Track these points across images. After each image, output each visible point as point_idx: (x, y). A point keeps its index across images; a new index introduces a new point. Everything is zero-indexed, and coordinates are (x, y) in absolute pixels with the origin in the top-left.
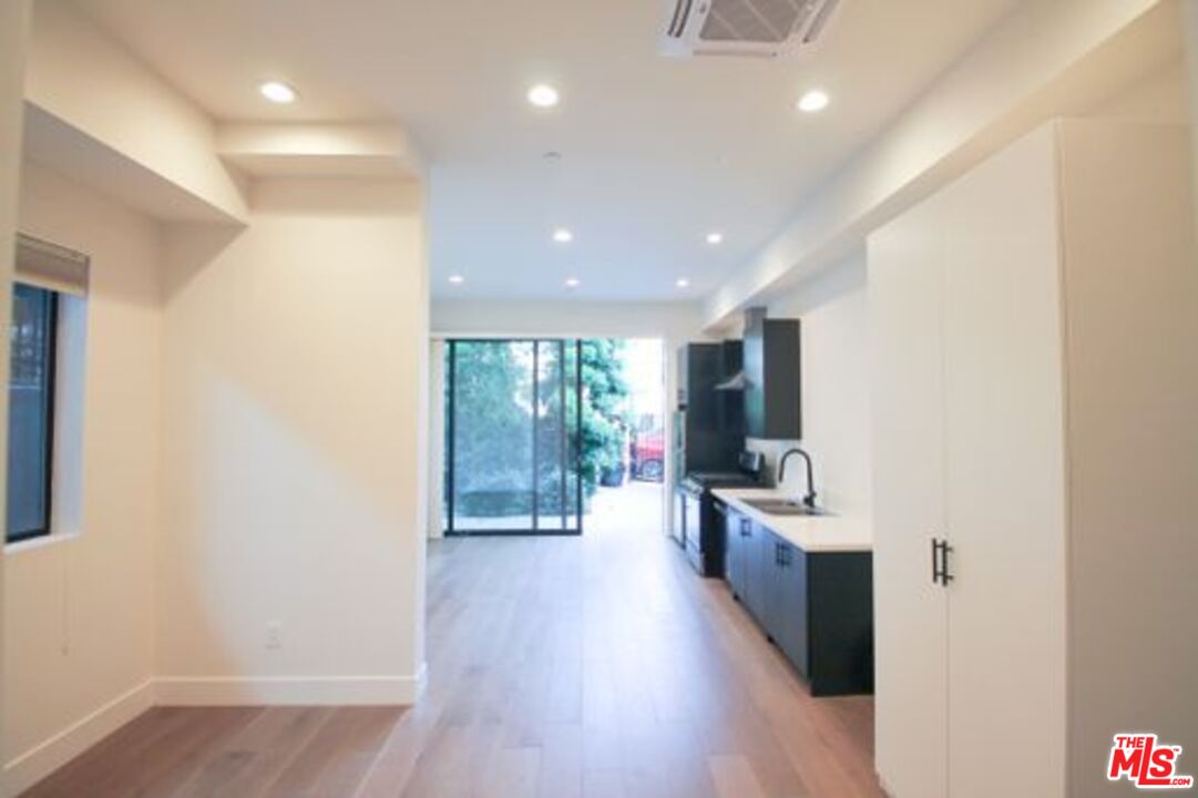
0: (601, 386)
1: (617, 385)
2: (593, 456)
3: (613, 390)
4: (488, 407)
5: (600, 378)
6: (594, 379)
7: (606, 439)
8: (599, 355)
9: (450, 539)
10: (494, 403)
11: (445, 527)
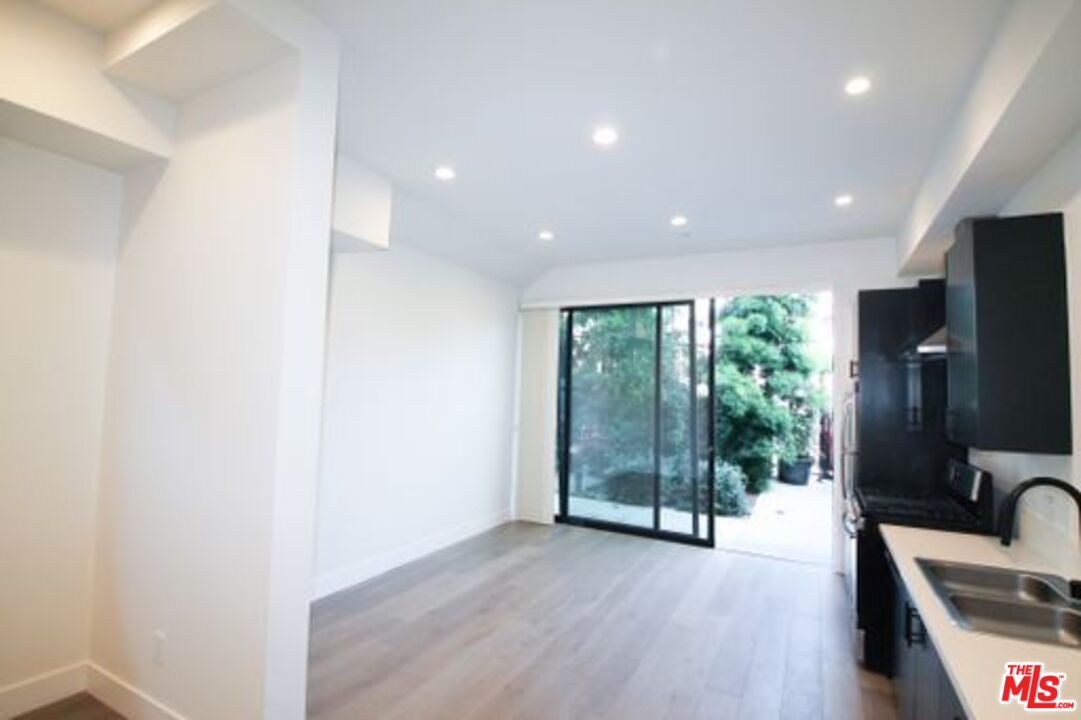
0: (774, 361)
1: (795, 361)
2: (762, 445)
3: (790, 366)
4: (632, 385)
5: (773, 352)
6: (764, 353)
7: (779, 426)
8: (771, 324)
9: (562, 527)
10: (639, 380)
11: (557, 510)
